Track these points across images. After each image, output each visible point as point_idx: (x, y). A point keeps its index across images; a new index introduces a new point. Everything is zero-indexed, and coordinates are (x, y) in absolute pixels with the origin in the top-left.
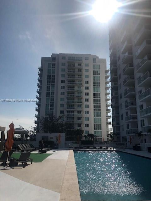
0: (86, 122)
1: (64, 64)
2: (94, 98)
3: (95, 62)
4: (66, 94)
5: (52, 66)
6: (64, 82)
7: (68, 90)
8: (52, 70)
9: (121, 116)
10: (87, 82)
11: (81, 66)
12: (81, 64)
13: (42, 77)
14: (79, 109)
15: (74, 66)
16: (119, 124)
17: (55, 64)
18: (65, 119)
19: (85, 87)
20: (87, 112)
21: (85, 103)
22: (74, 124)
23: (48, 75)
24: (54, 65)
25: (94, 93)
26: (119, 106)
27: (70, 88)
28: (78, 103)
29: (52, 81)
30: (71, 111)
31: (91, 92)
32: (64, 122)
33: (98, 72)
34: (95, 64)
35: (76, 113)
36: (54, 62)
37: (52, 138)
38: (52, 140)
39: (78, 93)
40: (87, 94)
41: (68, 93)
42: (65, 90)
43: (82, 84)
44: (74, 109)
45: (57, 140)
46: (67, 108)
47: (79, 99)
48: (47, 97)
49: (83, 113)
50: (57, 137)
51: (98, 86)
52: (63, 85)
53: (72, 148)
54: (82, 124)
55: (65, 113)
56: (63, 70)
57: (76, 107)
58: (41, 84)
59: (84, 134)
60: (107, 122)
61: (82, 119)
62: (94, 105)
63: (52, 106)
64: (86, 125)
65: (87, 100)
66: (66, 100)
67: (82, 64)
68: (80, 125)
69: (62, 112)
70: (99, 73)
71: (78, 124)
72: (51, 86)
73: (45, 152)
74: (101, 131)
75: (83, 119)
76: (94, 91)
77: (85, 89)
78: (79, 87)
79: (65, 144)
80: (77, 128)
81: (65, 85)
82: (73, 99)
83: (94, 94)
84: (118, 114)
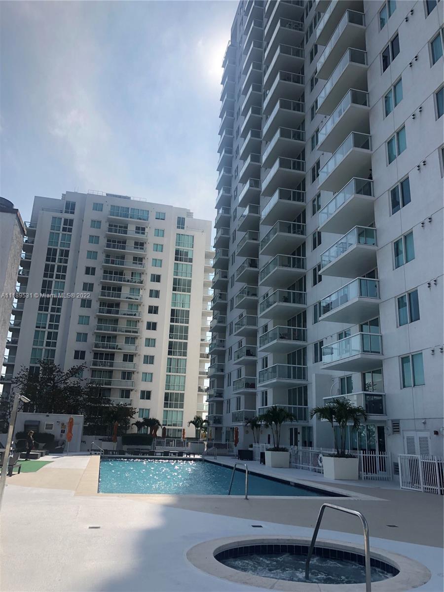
0: (144, 386)
1: (96, 224)
2: (172, 321)
3: (183, 228)
4: (95, 305)
5: (62, 225)
6: (93, 274)
7: (103, 294)
8: (61, 235)
9: (227, 375)
10: (157, 278)
11: (144, 233)
12: (144, 229)
13: (31, 252)
14: (129, 349)
15: (126, 232)
16: (222, 397)
17: (71, 222)
18: (86, 374)
19: (151, 291)
20: (149, 360)
21: (146, 334)
22: (110, 389)
23: (49, 250)
24: (69, 222)
25: (173, 308)
26: (225, 351)
27: (109, 289)
28: (126, 331)
29: (59, 267)
30: (107, 354)
31: (165, 304)
32: (83, 385)
33: (186, 254)
34: (181, 231)
35: (118, 360)
36: (69, 216)
37: (50, 427)
38: (49, 431)
39: (131, 305)
40: (153, 310)
41: (103, 303)
42: (95, 295)
43: (141, 282)
44: (114, 348)
45: (63, 432)
46: (96, 346)
47: (129, 322)
48: (40, 309)
49: (139, 361)
50: (63, 424)
51: (184, 291)
52: (89, 279)
53: (99, 451)
54: (132, 390)
55: (89, 357)
56: (94, 239)
57: (121, 342)
58: (28, 273)
59: (137, 418)
60: (199, 387)
61: (134, 376)
62: (171, 340)
63: (52, 336)
64: (143, 392)
65: (152, 326)
66: (94, 322)
67: (146, 230)
68: (126, 393)
69: (80, 355)
70: (189, 257)
71: (123, 390)
72: (54, 279)
73: (35, 457)
74: (183, 412)
75: (137, 378)
76: (174, 304)
77: (151, 296)
78: (135, 290)
79: (83, 442)
80: (117, 400)
81: (97, 279)
82: (116, 321)
83: (173, 311)
84: (222, 370)
